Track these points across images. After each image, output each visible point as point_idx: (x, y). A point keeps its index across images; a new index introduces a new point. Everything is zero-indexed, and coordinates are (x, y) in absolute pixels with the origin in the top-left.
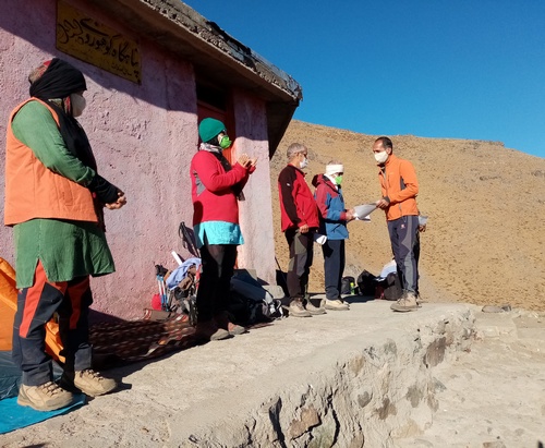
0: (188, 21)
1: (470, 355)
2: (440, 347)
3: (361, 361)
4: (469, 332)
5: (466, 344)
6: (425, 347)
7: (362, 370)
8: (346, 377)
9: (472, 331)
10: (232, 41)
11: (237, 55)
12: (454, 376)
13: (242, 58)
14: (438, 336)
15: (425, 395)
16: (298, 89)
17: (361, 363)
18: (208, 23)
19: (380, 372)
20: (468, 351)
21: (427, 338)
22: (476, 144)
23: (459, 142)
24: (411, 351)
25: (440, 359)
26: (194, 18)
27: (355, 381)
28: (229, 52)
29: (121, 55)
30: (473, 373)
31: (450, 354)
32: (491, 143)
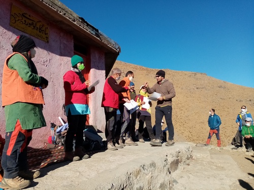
0: (71, 17)
1: (189, 167)
2: (176, 163)
3: (139, 171)
4: (189, 156)
5: (188, 162)
6: (169, 163)
7: (139, 176)
8: (131, 179)
9: (191, 156)
10: (90, 26)
11: (92, 32)
12: (182, 177)
13: (94, 34)
14: (175, 158)
15: (168, 186)
16: (119, 48)
17: (139, 172)
18: (80, 18)
19: (147, 177)
20: (188, 165)
21: (171, 159)
22: (195, 74)
23: (188, 73)
24: (162, 166)
25: (176, 169)
26: (73, 15)
27: (135, 181)
28: (89, 31)
29: (40, 30)
30: (190, 175)
31: (181, 166)
32: (201, 74)
